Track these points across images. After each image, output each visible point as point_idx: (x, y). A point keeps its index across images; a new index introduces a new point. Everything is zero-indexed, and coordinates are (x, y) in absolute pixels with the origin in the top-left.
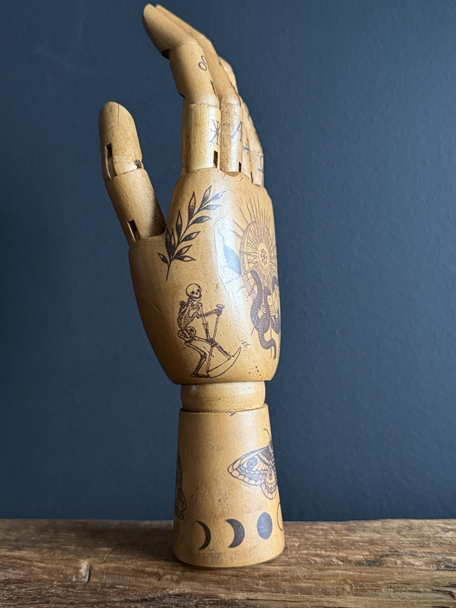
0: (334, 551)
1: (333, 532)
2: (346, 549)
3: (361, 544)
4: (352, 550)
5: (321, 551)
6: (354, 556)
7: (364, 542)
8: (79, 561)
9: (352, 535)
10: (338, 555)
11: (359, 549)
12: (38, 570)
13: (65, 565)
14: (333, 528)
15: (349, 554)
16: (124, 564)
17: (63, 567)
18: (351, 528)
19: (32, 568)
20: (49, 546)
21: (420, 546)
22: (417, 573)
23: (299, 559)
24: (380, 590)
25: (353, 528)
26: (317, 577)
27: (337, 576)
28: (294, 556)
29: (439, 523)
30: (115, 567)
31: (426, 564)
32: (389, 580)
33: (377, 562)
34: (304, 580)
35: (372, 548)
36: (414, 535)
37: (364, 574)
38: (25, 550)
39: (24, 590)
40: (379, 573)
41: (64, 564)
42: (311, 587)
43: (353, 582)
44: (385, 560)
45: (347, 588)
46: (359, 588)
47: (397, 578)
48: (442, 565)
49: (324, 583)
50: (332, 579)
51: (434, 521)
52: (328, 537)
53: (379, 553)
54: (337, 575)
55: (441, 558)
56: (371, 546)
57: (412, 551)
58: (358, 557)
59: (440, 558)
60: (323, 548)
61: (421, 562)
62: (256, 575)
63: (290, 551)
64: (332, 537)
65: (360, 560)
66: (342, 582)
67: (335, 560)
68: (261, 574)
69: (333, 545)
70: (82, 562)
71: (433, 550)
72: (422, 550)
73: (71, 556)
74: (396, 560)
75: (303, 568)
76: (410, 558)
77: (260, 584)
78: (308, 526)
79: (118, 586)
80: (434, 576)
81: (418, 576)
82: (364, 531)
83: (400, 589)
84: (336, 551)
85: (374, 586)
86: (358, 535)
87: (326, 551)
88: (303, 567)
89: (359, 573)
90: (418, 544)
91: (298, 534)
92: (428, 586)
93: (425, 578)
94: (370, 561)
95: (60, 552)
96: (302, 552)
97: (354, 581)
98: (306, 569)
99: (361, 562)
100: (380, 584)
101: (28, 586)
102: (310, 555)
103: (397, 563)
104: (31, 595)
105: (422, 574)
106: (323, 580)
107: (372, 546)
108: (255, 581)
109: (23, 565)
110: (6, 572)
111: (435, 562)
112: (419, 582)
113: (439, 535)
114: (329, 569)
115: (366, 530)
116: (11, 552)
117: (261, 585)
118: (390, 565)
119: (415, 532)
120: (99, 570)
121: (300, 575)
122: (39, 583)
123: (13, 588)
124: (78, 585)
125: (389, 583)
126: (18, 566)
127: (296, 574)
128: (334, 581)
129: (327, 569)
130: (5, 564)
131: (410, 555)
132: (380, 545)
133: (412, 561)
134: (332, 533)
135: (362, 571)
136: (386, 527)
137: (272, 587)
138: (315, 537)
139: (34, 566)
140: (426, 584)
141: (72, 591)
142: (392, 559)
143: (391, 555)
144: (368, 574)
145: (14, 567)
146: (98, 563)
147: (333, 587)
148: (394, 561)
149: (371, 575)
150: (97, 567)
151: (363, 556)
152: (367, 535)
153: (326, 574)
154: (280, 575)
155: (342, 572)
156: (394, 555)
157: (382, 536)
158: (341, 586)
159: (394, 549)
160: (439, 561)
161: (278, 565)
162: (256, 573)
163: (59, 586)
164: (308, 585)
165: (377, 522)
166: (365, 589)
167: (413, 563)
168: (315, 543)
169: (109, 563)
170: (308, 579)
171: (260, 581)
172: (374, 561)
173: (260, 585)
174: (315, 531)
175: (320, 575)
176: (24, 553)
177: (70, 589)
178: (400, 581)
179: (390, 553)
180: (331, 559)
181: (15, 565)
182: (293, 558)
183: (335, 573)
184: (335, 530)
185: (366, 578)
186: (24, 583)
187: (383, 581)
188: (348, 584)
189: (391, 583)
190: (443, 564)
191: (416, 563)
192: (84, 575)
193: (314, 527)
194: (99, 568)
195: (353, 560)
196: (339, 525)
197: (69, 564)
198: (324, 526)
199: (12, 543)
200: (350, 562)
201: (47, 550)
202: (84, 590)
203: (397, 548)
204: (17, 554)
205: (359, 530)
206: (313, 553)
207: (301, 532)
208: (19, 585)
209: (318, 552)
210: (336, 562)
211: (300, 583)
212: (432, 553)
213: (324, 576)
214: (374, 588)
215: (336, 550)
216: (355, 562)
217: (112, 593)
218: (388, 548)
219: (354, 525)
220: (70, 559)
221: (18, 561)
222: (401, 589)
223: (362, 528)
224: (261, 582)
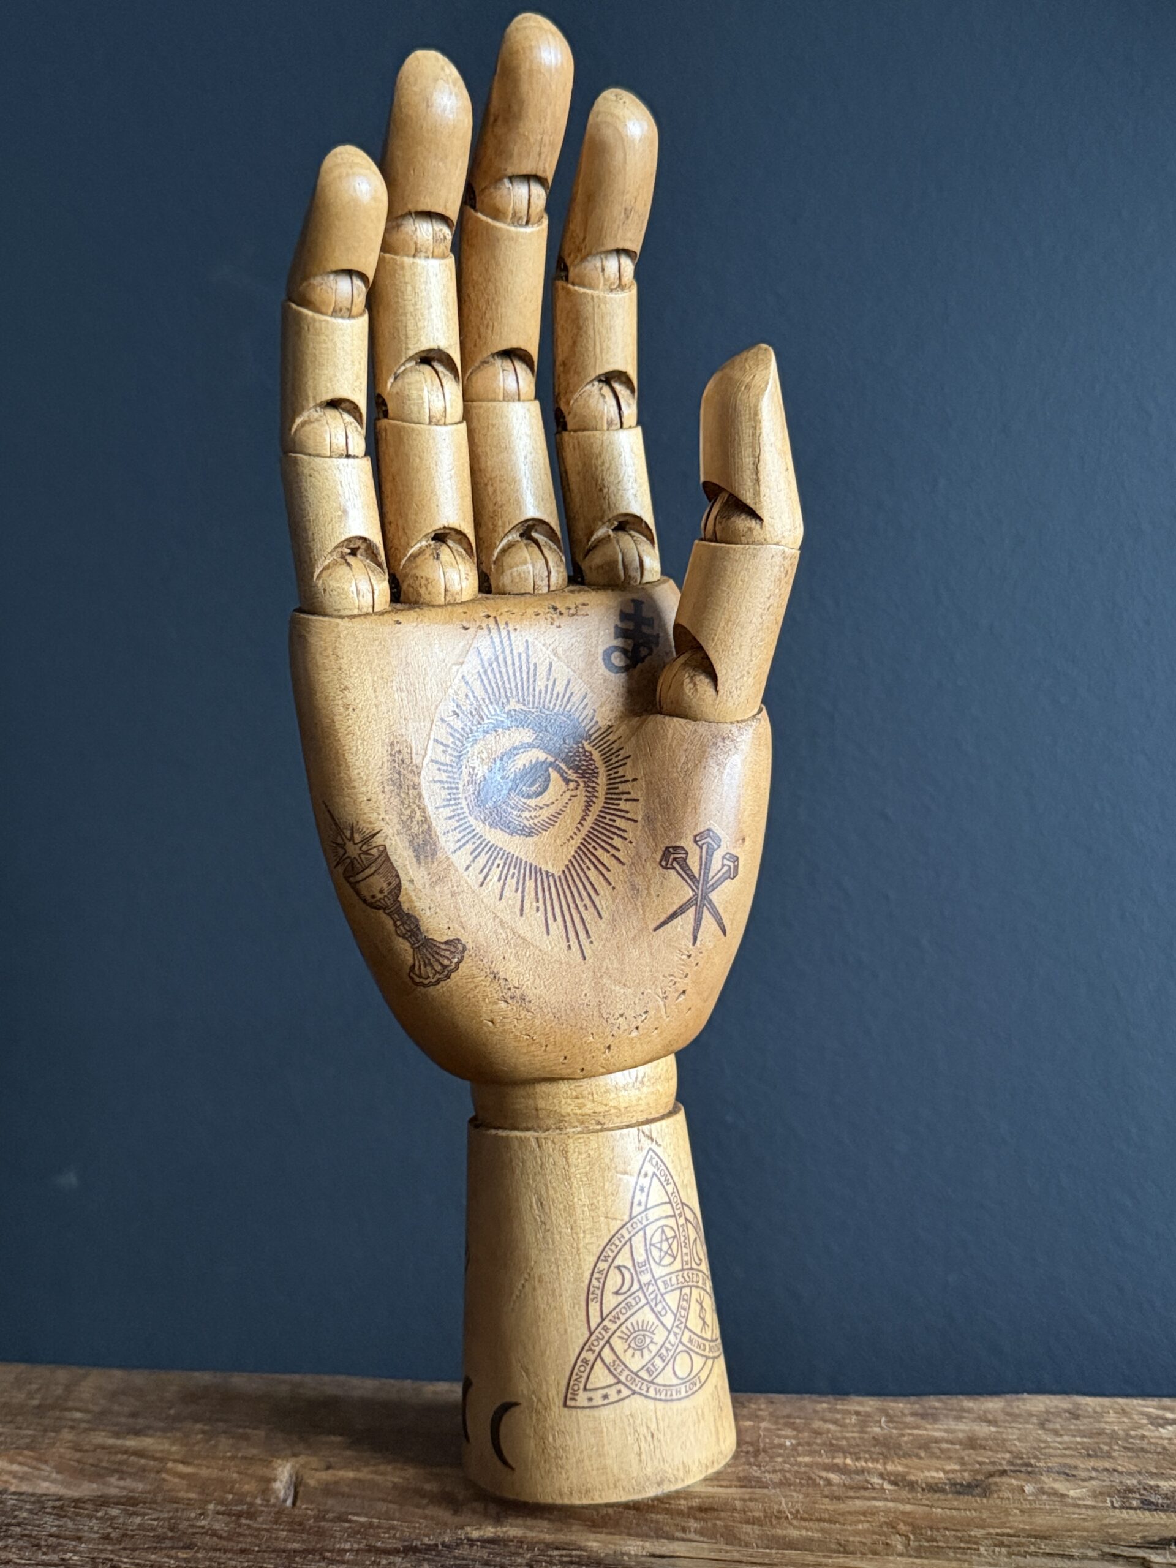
0: (874, 1460)
1: (883, 1419)
2: (906, 1455)
3: (945, 1446)
4: (920, 1458)
5: (845, 1458)
6: (923, 1472)
7: (952, 1443)
8: (272, 1461)
9: (929, 1426)
10: (885, 1469)
11: (938, 1458)
12: (177, 1480)
13: (238, 1473)
14: (884, 1412)
15: (910, 1467)
16: (376, 1472)
17: (235, 1475)
18: (930, 1411)
19: (164, 1475)
20: (207, 1428)
21: (1089, 1455)
22: (1067, 1513)
23: (788, 1475)
24: (975, 1549)
25: (934, 1411)
26: (827, 1516)
27: (873, 1514)
28: (777, 1468)
29: (1147, 1407)
30: (355, 1479)
31: (1095, 1495)
32: (998, 1528)
33: (977, 1486)
34: (795, 1522)
35: (969, 1456)
36: (1079, 1430)
37: (939, 1510)
38: (151, 1436)
39: (138, 1520)
40: (975, 1510)
41: (236, 1469)
42: (812, 1540)
43: (910, 1528)
44: (996, 1483)
45: (898, 1543)
46: (926, 1544)
47: (1018, 1521)
48: (1134, 1498)
49: (843, 1530)
50: (862, 1522)
51: (1135, 1402)
52: (869, 1429)
53: (984, 1467)
54: (874, 1512)
55: (1135, 1482)
56: (967, 1452)
57: (1065, 1465)
58: (934, 1474)
59: (1131, 1482)
60: (850, 1453)
61: (1084, 1490)
62: (683, 1507)
63: (771, 1458)
64: (877, 1430)
65: (937, 1481)
66: (885, 1529)
67: (876, 1480)
68: (694, 1504)
69: (875, 1446)
70: (280, 1466)
71: (1119, 1465)
72: (1092, 1463)
73: (254, 1451)
74: (1023, 1483)
75: (794, 1494)
76: (1057, 1480)
77: (689, 1528)
78: (825, 1405)
79: (355, 1518)
80: (1106, 1521)
81: (1069, 1519)
82: (959, 1418)
83: (1022, 1550)
84: (881, 1461)
85: (961, 1541)
86: (941, 1427)
87: (858, 1459)
88: (795, 1491)
89: (927, 1508)
90: (1083, 1451)
91: (798, 1421)
92: (1092, 1545)
93: (1086, 1524)
94: (962, 1485)
95: (231, 1441)
96: (800, 1459)
97: (913, 1526)
98: (801, 1496)
99: (940, 1485)
100: (976, 1537)
101: (150, 1511)
102: (817, 1468)
103: (1024, 1491)
104: (154, 1530)
105: (1080, 1514)
106: (840, 1523)
107: (971, 1451)
108: (679, 1520)
109: (144, 1469)
110: (104, 1484)
111: (1119, 1491)
112: (1069, 1534)
113: (1140, 1432)
114: (858, 1498)
115: (964, 1417)
116: (118, 1438)
117: (692, 1530)
118: (1008, 1494)
119: (1083, 1424)
120: (317, 1485)
121: (786, 1509)
122: (175, 1505)
123: (113, 1514)
124: (262, 1512)
125: (997, 1534)
126: (130, 1470)
127: (776, 1507)
128: (866, 1525)
129: (851, 1497)
130: (104, 1464)
131: (1058, 1473)
132: (991, 1450)
133: (1061, 1486)
134: (880, 1422)
135: (936, 1504)
136: (1017, 1411)
137: (718, 1536)
138: (838, 1428)
139: (168, 1471)
140: (1085, 1538)
141: (248, 1525)
142: (1014, 1482)
143: (1012, 1471)
144: (948, 1512)
145: (122, 1472)
146: (316, 1470)
147: (864, 1540)
148: (1017, 1486)
149: (955, 1513)
150: (313, 1478)
151: (945, 1472)
152: (963, 1428)
153: (848, 1509)
154: (738, 1508)
155: (886, 1506)
156: (1021, 1471)
157: (1001, 1430)
158: (883, 1538)
159: (1022, 1458)
160: (1129, 1490)
161: (736, 1486)
162: (683, 1502)
163: (218, 1513)
164: (804, 1533)
165: (996, 1399)
166: (938, 1547)
167: (1065, 1492)
168: (834, 1442)
169: (341, 1469)
170: (805, 1520)
171: (692, 1521)
172: (969, 1485)
173: (690, 1531)
174: (839, 1416)
175: (834, 1511)
176: (146, 1442)
177: (243, 1521)
178: (1024, 1530)
179: (1012, 1468)
180: (868, 1478)
181: (124, 1468)
182: (775, 1471)
183: (868, 1507)
184: (887, 1415)
185: (943, 1520)
186: (141, 1505)
187: (983, 1528)
188: (900, 1535)
189: (1003, 1535)
190: (1137, 1496)
191: (1072, 1493)
192: (282, 1495)
193: (839, 1407)
194: (318, 1481)
195: (920, 1481)
196: (899, 1406)
197: (248, 1469)
198: (863, 1406)
199: (123, 1420)
200: (912, 1486)
201: (200, 1436)
202: (276, 1522)
203: (1029, 1458)
204: (131, 1443)
205: (946, 1416)
206: (824, 1463)
207: (806, 1418)
208: (128, 1508)
209: (836, 1461)
210: (878, 1484)
211: (786, 1528)
212: (1115, 1470)
213: (843, 1514)
214: (962, 1545)
215: (881, 1456)
216: (924, 1485)
217: (340, 1531)
218: (1008, 1456)
219: (937, 1404)
220: (251, 1459)
221: (132, 1458)
222: (1027, 1549)
223: (954, 1413)
224: (693, 1524)
